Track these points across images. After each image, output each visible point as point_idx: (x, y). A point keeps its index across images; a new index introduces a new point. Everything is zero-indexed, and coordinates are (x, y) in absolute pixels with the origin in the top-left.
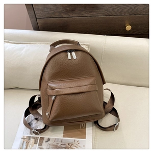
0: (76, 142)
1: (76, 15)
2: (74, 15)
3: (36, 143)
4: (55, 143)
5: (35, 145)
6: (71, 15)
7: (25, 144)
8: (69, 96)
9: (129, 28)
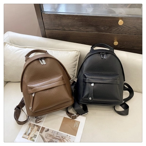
0: (68, 137)
1: (75, 30)
2: (74, 30)
3: (38, 130)
4: (52, 134)
5: (37, 132)
6: (72, 29)
7: (30, 129)
8: (44, 91)
9: (116, 43)
